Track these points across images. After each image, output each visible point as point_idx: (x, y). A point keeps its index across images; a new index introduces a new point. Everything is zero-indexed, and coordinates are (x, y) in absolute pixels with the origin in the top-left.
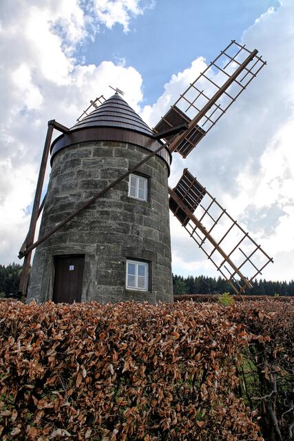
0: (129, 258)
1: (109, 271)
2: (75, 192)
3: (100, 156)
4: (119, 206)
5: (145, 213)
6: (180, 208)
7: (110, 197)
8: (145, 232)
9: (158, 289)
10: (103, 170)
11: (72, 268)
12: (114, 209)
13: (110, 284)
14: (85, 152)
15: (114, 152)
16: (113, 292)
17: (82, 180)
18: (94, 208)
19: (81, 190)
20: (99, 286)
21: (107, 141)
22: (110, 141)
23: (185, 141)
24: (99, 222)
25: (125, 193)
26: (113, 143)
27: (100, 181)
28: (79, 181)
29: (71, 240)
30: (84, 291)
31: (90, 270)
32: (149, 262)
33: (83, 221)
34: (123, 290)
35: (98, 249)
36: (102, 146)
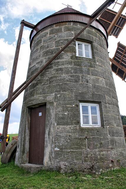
0: (81, 101)
1: (66, 113)
2: (39, 60)
3: (54, 33)
4: (70, 63)
5: (91, 66)
6: (119, 68)
7: (63, 58)
8: (93, 80)
9: (109, 124)
10: (56, 42)
11: (40, 114)
12: (66, 66)
13: (67, 124)
14: (44, 34)
15: (63, 29)
16: (70, 131)
17: (43, 51)
18: (51, 67)
19: (43, 58)
20: (58, 126)
21: (57, 23)
22: (60, 22)
23: (116, 27)
24: (56, 77)
25: (74, 54)
26: (62, 24)
27: (54, 49)
28: (41, 53)
29: (37, 94)
30: (47, 132)
31: (50, 114)
32: (99, 103)
33: (45, 78)
34: (78, 128)
35: (56, 97)
36: (55, 27)
